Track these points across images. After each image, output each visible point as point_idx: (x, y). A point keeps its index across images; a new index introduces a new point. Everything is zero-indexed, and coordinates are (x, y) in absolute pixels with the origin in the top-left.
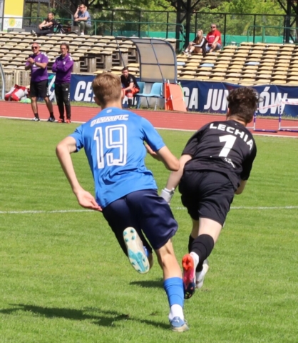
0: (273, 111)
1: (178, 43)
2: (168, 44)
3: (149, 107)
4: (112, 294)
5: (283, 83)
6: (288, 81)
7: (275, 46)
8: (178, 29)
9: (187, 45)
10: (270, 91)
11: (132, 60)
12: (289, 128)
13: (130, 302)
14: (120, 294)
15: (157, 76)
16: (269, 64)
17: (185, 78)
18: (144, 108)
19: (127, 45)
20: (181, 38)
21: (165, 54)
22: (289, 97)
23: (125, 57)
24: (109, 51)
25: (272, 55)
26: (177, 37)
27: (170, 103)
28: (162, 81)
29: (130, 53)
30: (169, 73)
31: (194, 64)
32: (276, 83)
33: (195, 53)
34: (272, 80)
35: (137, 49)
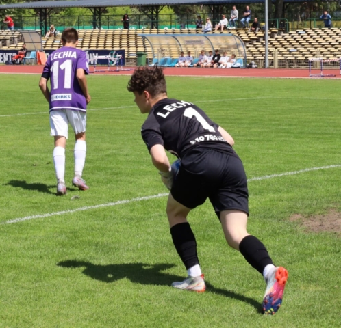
0: (92, 63)
1: (41, 32)
2: (37, 32)
3: (29, 64)
4: (26, 155)
5: (95, 49)
6: (97, 47)
7: (90, 31)
8: (41, 25)
9: (45, 33)
10: (89, 53)
11: (20, 41)
12: (99, 70)
13: (36, 158)
14: (30, 155)
15: (33, 48)
16: (87, 39)
17: (46, 48)
18: (28, 64)
19: (16, 34)
20: (43, 29)
21: (36, 38)
22: (99, 55)
23: (16, 40)
24: (8, 37)
25: (88, 35)
26: (41, 29)
27: (40, 61)
28: (35, 50)
29: (18, 38)
30: (39, 47)
31: (50, 42)
32: (91, 49)
33: (50, 36)
34: (89, 47)
35: (22, 36)
